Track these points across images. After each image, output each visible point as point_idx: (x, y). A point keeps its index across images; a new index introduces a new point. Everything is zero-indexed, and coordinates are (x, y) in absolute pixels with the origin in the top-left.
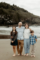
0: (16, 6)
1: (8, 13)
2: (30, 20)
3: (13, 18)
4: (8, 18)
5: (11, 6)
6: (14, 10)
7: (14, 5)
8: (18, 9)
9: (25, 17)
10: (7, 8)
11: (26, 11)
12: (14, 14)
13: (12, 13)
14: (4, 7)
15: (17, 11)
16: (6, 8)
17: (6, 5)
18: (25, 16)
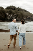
0: (20, 8)
1: (15, 13)
2: (30, 18)
3: (19, 16)
4: (15, 17)
5: (17, 8)
6: (19, 11)
7: (19, 7)
8: (22, 10)
9: (26, 16)
10: (15, 10)
11: (27, 12)
12: (19, 13)
13: (18, 13)
15: (21, 12)
16: (13, 10)
17: (14, 8)
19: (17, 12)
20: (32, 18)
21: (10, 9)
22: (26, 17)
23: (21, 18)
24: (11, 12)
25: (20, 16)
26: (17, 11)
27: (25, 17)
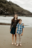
1: (6, 7)
2: (21, 12)
4: (6, 10)
6: (10, 5)
8: (13, 4)
10: (5, 3)
11: (18, 6)
12: (10, 7)
13: (9, 7)
14: (3, 2)
15: (12, 6)
16: (4, 3)
18: (18, 9)
19: (7, 6)
20: (23, 13)
21: (1, 2)
22: (17, 12)
23: (12, 12)
24: (2, 5)
25: (11, 10)
27: (15, 12)
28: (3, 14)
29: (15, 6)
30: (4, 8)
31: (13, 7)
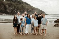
2: (31, 11)
4: (16, 9)
5: (18, 1)
11: (28, 4)
13: (19, 6)
14: (13, 1)
15: (22, 4)
18: (28, 8)
20: (33, 11)
21: (10, 1)
22: (27, 10)
23: (22, 11)
24: (12, 4)
25: (21, 8)
26: (17, 4)
28: (13, 13)
29: (25, 5)
30: (14, 7)
31: (22, 6)
